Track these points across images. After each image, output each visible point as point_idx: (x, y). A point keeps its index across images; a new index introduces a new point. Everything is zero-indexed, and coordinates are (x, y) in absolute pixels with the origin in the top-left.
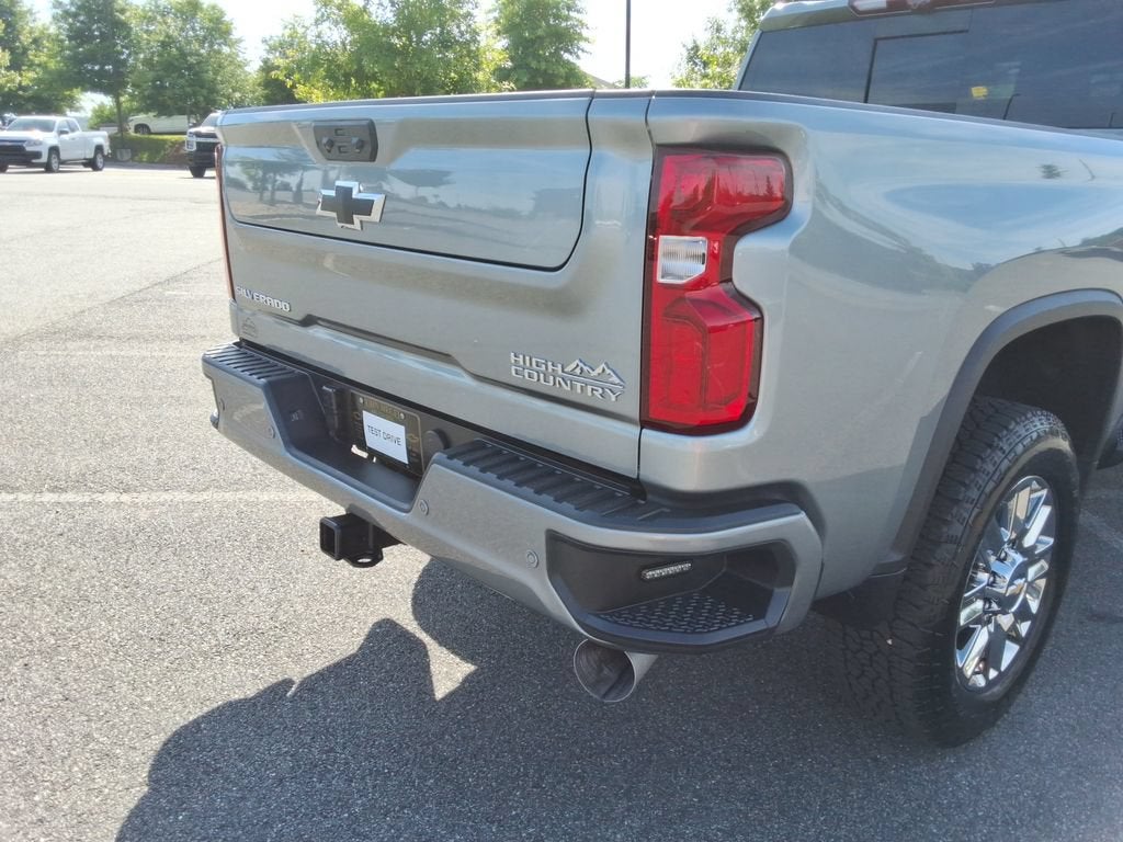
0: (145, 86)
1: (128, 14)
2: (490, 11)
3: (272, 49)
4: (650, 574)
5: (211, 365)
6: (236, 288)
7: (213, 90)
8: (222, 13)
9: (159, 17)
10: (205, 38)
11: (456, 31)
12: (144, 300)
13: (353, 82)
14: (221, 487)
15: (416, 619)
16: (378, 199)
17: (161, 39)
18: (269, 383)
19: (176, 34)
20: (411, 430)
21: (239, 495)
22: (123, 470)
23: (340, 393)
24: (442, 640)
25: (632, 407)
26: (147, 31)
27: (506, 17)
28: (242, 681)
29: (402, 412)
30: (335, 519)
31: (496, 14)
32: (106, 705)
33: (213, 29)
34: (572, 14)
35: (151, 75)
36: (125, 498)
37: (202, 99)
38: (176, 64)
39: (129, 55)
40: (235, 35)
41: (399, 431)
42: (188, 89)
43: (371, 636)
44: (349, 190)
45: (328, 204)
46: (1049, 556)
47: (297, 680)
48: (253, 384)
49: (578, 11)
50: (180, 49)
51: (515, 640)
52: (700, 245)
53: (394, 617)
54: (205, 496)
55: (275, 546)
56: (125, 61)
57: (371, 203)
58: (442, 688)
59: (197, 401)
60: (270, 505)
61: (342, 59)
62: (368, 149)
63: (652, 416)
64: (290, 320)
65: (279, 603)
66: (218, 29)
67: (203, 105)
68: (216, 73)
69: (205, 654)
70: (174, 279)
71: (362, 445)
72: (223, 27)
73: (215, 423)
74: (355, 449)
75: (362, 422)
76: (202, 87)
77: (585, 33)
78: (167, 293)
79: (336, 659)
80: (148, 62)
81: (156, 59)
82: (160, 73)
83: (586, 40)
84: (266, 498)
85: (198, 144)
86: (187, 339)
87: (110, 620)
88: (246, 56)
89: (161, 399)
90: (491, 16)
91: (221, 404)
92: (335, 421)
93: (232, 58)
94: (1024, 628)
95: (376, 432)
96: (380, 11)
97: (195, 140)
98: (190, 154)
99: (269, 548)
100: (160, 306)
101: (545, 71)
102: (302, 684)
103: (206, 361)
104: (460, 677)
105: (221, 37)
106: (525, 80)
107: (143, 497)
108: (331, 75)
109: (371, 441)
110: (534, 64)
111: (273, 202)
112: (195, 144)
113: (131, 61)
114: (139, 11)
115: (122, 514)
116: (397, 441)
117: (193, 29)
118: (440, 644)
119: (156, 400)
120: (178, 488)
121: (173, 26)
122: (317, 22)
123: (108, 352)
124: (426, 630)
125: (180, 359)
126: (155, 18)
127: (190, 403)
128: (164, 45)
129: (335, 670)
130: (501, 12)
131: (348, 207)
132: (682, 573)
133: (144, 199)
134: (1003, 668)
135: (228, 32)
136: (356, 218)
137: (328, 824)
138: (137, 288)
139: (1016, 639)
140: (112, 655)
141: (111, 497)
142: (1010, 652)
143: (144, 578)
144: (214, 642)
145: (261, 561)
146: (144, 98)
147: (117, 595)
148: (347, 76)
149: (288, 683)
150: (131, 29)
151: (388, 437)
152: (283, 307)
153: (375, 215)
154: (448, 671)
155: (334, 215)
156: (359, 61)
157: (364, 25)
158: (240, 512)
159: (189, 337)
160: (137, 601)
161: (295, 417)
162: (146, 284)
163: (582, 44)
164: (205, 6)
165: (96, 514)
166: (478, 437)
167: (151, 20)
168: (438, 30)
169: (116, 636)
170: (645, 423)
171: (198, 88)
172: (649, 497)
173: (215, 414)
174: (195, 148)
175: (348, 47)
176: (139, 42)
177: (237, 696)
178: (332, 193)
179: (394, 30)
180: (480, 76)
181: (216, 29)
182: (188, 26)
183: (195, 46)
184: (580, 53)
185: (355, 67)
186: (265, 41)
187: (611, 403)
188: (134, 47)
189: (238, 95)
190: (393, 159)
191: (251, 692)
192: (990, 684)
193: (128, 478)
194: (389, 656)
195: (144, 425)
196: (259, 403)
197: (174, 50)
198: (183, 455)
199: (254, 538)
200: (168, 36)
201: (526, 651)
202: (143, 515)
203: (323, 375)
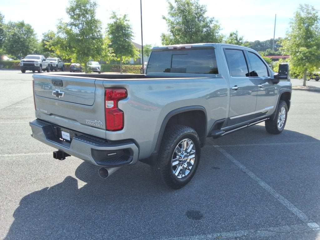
0: (7, 47)
1: (3, 27)
2: (106, 28)
3: (45, 36)
4: (109, 155)
5: (31, 124)
6: (36, 108)
7: (28, 48)
8: (31, 27)
9: (12, 28)
10: (26, 34)
11: (96, 35)
12: (10, 109)
13: (68, 48)
14: (32, 152)
15: (76, 175)
16: (63, 93)
17: (13, 34)
18: (43, 127)
19: (17, 32)
20: (71, 134)
21: (37, 154)
22: (8, 149)
23: (57, 128)
24: (80, 179)
25: (104, 128)
26: (8, 32)
27: (111, 30)
28: (38, 187)
29: (69, 131)
30: (57, 152)
31: (108, 29)
32: (10, 193)
33: (28, 31)
34: (129, 29)
35: (10, 44)
36: (10, 155)
37: (24, 50)
38: (17, 41)
39: (3, 38)
40: (34, 33)
41: (68, 134)
42: (20, 48)
43: (66, 179)
44: (58, 91)
45: (54, 93)
46: (195, 154)
47: (50, 187)
48: (40, 127)
49: (131, 29)
50: (18, 37)
51: (97, 178)
52: (112, 102)
53: (71, 175)
54: (28, 154)
55: (45, 163)
56: (2, 40)
57: (62, 94)
58: (80, 187)
59: (26, 134)
60: (44, 156)
61: (65, 42)
62: (61, 85)
63: (107, 129)
64: (48, 115)
65: (46, 174)
66: (29, 31)
67: (25, 52)
68: (29, 43)
69: (30, 184)
70: (18, 103)
71: (62, 138)
72: (31, 31)
73: (32, 136)
74: (60, 139)
75: (61, 133)
76: (25, 47)
77: (132, 34)
78: (16, 107)
79: (58, 183)
80: (9, 40)
81: (11, 39)
82: (12, 43)
83: (133, 36)
84: (43, 154)
85: (24, 64)
86: (22, 119)
87: (9, 178)
88: (38, 38)
89: (16, 133)
90: (107, 30)
91: (33, 132)
92: (56, 134)
93: (33, 40)
94: (190, 168)
95: (64, 135)
96: (75, 30)
97: (23, 63)
98: (21, 67)
99: (43, 164)
100: (15, 110)
101: (122, 44)
102: (50, 188)
103: (30, 123)
104: (84, 185)
105: (30, 33)
106: (117, 47)
107: (14, 155)
108: (62, 47)
109: (63, 137)
110: (119, 43)
111: (45, 89)
112: (23, 64)
113: (3, 40)
114: (6, 26)
115: (9, 159)
116: (68, 136)
117: (22, 31)
118: (80, 180)
119: (15, 134)
120: (22, 153)
121: (16, 30)
122: (58, 33)
123: (2, 123)
124: (78, 177)
125: (21, 123)
126: (11, 28)
127: (24, 134)
128: (13, 35)
129: (58, 185)
130: (110, 28)
131: (58, 94)
132: (115, 155)
133: (8, 80)
134: (186, 175)
135: (32, 32)
136: (60, 96)
137: (55, 208)
138: (8, 106)
139: (189, 169)
140: (10, 185)
141: (6, 155)
142: (187, 172)
143: (15, 170)
144: (31, 181)
145: (42, 167)
146: (7, 50)
147: (10, 174)
148: (66, 47)
149: (48, 188)
150: (3, 31)
151: (66, 136)
152: (46, 112)
153: (63, 96)
154: (81, 184)
155: (55, 95)
156: (70, 43)
157: (70, 34)
158: (37, 157)
159: (23, 118)
160: (14, 175)
161: (48, 133)
162: (10, 104)
163: (132, 37)
164: (26, 25)
165: (3, 159)
166: (82, 134)
167: (10, 28)
168: (91, 35)
169: (10, 181)
170: (107, 130)
171: (23, 47)
172: (108, 142)
173: (32, 134)
174: (23, 65)
175: (66, 40)
176: (6, 35)
177: (37, 190)
178: (55, 92)
179: (79, 35)
180: (104, 47)
181: (30, 31)
182: (21, 30)
183: (23, 36)
184: (131, 39)
185: (68, 45)
186: (43, 34)
187: (101, 127)
188: (5, 36)
189: (35, 49)
190: (65, 86)
191: (40, 189)
192: (182, 178)
193: (10, 151)
194: (69, 182)
195: (13, 139)
196: (41, 132)
197: (17, 37)
198: (23, 146)
199: (40, 162)
200: (15, 33)
201: (98, 180)
202: (14, 159)
203: (53, 125)
